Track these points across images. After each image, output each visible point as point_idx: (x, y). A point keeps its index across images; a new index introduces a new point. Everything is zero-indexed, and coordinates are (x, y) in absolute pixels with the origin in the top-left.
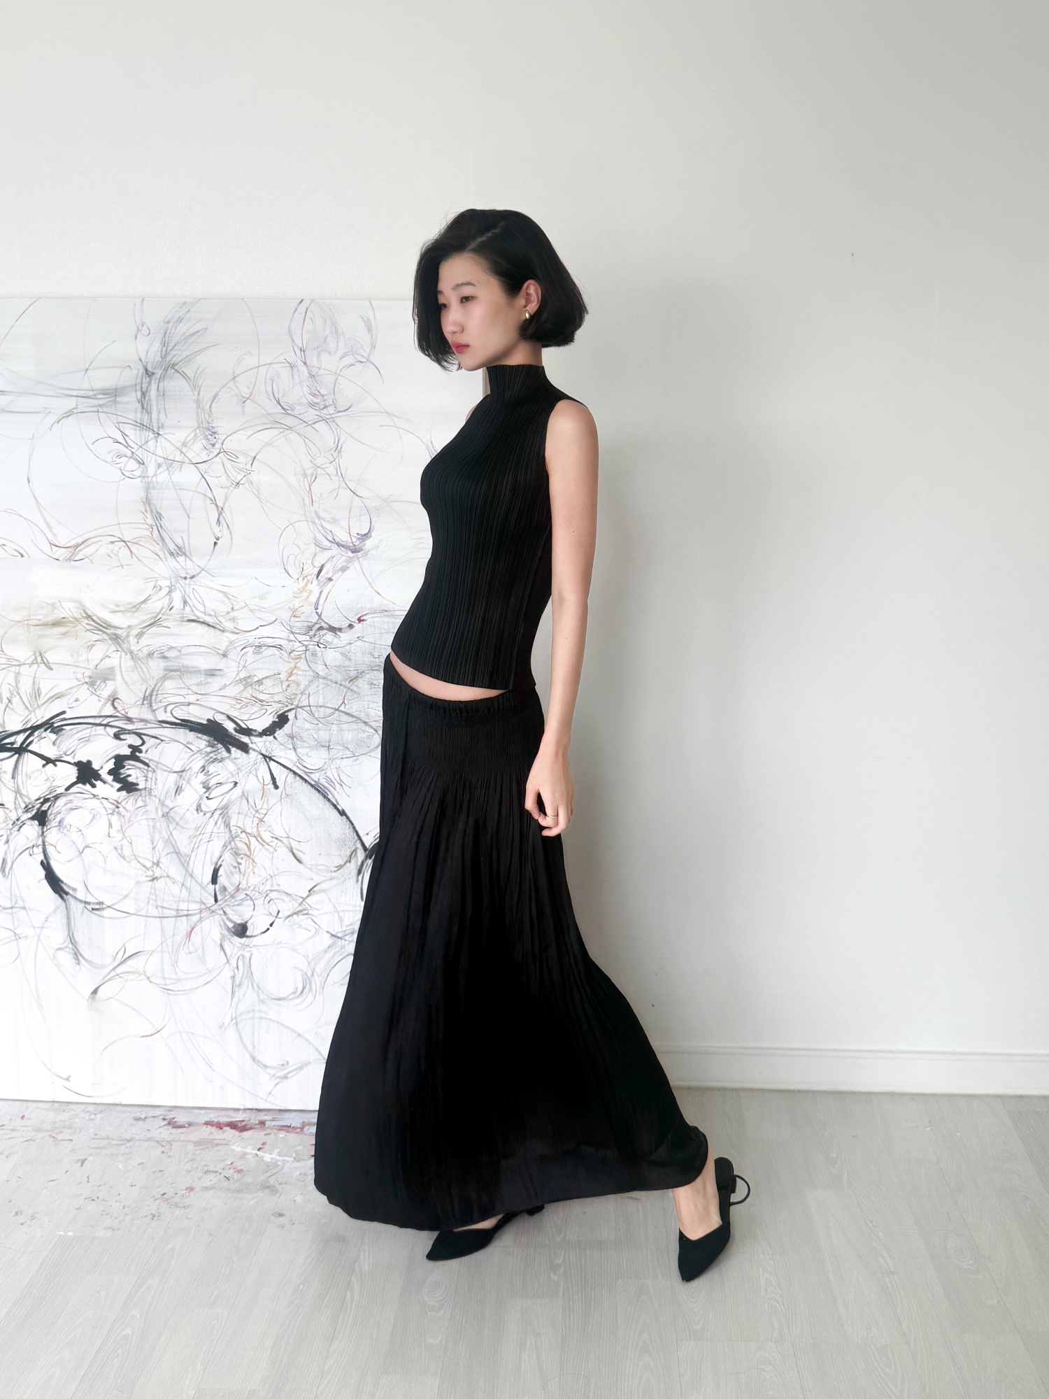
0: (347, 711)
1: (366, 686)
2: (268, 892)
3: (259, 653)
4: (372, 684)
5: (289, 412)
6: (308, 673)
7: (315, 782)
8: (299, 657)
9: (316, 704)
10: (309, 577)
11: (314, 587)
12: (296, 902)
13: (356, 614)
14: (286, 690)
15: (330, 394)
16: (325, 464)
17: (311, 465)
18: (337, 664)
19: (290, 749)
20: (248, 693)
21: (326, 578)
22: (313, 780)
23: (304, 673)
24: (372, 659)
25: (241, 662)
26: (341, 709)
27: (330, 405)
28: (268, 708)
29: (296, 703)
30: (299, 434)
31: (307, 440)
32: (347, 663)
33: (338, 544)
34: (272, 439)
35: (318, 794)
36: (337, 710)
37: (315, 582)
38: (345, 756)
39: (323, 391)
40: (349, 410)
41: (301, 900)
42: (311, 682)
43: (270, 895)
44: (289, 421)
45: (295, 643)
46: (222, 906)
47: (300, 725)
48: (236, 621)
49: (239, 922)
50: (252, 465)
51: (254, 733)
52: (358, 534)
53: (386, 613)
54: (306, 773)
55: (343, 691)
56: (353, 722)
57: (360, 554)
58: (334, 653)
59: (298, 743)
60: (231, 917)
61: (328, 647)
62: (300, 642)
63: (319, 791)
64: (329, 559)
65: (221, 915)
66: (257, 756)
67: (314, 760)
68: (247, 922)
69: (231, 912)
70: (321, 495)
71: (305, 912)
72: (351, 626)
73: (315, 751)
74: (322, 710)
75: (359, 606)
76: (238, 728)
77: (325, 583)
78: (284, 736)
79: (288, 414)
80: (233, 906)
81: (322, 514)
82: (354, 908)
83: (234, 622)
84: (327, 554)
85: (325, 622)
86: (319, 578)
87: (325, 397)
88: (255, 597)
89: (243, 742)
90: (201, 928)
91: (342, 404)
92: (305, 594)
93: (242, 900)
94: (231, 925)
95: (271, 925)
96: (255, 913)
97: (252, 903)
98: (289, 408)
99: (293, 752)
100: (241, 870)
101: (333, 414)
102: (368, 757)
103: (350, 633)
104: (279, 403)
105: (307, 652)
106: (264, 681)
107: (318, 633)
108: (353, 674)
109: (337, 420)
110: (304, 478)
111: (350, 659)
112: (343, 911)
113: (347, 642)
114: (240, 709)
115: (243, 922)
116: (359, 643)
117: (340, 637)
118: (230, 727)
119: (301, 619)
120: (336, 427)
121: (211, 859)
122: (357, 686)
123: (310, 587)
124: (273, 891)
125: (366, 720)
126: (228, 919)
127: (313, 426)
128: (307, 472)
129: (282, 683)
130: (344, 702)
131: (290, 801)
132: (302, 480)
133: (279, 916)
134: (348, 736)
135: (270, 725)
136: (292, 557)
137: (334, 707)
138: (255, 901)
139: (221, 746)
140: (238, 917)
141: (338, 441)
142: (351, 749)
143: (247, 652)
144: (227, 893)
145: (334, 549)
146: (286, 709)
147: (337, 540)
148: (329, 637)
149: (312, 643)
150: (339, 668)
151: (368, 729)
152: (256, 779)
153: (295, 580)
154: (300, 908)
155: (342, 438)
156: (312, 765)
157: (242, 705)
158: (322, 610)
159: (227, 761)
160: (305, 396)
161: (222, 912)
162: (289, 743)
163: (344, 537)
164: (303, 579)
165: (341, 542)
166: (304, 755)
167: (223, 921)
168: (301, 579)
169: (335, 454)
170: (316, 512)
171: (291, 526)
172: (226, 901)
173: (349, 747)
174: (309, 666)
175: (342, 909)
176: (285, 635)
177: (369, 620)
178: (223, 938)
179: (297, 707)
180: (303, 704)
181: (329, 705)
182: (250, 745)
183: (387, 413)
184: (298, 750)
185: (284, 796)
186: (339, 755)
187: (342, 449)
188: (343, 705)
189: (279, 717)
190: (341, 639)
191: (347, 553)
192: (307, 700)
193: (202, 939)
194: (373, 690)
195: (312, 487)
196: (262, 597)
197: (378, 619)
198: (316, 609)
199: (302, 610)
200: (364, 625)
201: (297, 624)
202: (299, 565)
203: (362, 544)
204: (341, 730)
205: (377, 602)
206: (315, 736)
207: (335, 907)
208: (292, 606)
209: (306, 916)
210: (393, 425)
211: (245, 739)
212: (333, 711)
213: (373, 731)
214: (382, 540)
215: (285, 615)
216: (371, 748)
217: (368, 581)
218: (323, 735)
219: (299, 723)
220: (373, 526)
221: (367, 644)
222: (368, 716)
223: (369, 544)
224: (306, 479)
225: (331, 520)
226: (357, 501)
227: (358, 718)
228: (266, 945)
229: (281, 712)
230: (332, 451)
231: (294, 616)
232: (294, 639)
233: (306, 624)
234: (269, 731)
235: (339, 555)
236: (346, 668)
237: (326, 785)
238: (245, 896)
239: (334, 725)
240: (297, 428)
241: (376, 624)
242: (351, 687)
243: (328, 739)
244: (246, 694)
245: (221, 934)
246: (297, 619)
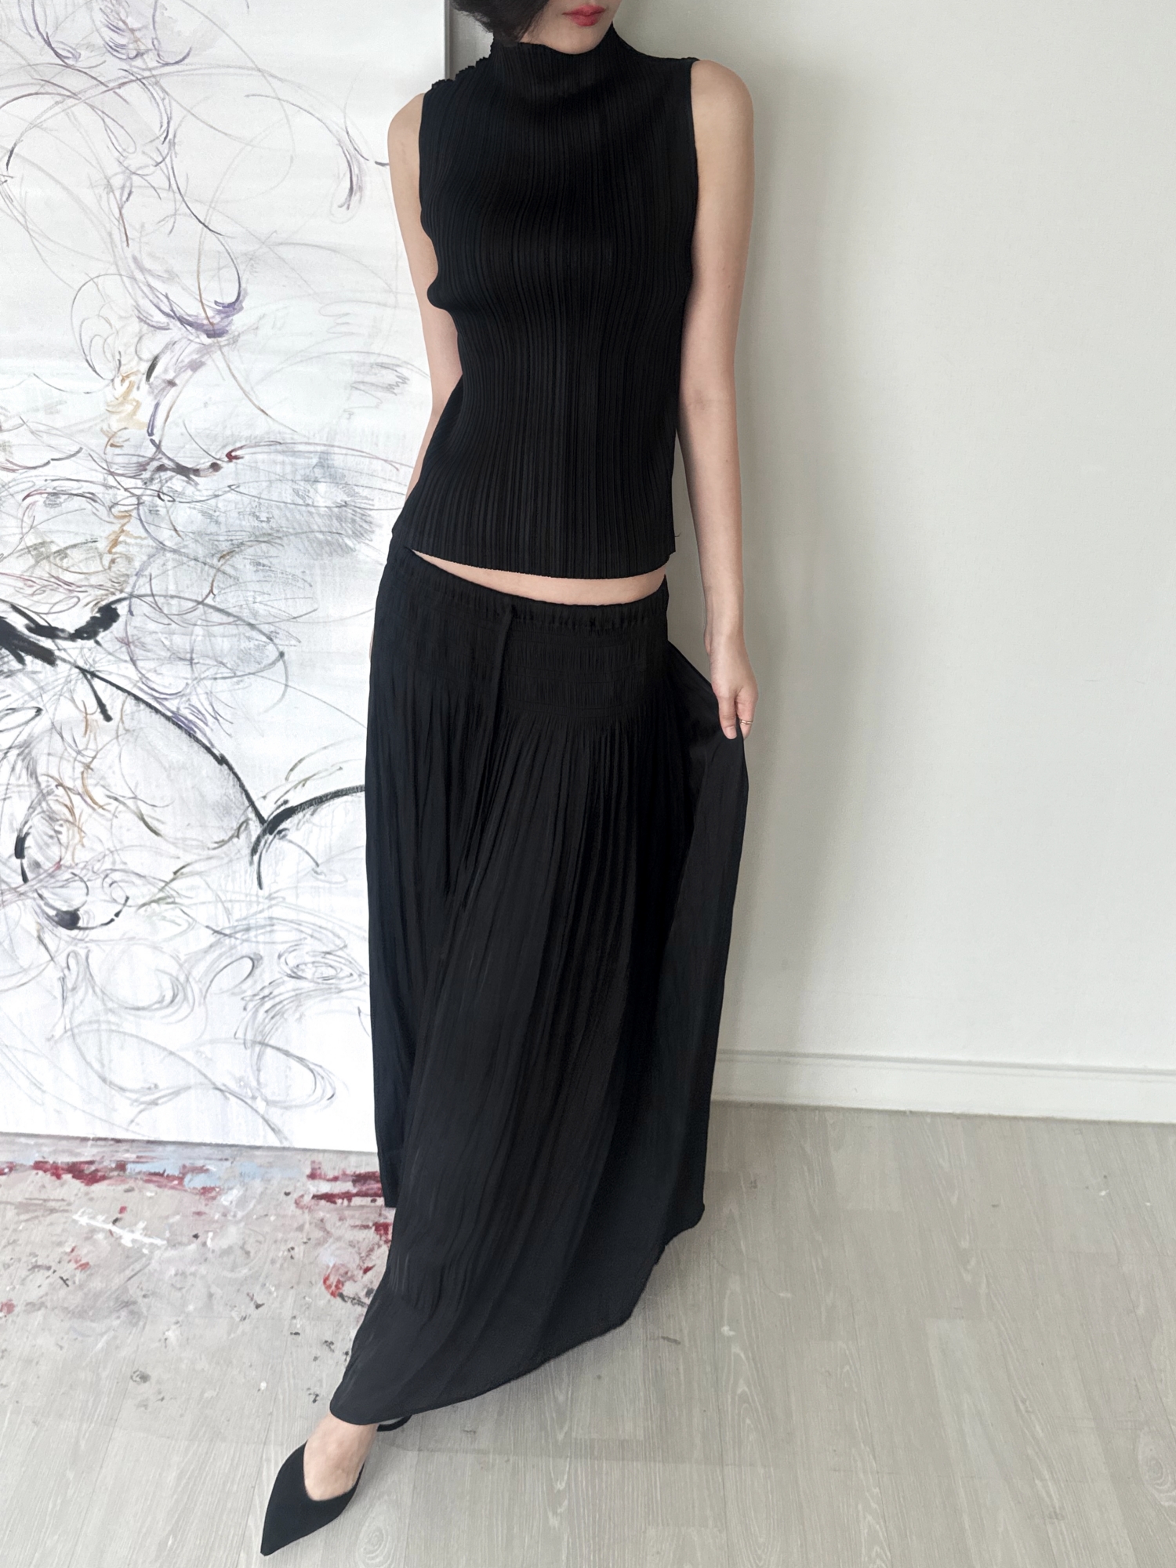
0: (219, 606)
1: (248, 566)
2: (109, 872)
3: (53, 505)
4: (259, 564)
5: (70, 62)
6: (145, 542)
7: (172, 712)
8: (127, 515)
9: (164, 593)
10: (132, 378)
11: (143, 395)
12: (155, 886)
13: (224, 447)
14: (110, 568)
15: (145, 27)
16: (147, 166)
17: (120, 169)
18: (194, 528)
19: (126, 661)
20: (44, 569)
21: (164, 381)
22: (169, 710)
23: (139, 541)
24: (256, 523)
25: (25, 519)
26: (206, 601)
27: (147, 51)
28: (81, 595)
29: (128, 589)
30: (93, 107)
31: (107, 120)
32: (213, 528)
33: (182, 321)
34: (42, 114)
35: (178, 731)
36: (199, 603)
37: (144, 386)
38: (219, 676)
39: (133, 22)
40: (186, 61)
41: (163, 884)
42: (150, 556)
43: (111, 876)
44: (74, 82)
45: (118, 492)
46: (35, 887)
47: (138, 625)
48: (8, 449)
49: (65, 908)
50: (7, 164)
51: (62, 635)
52: (216, 303)
53: (279, 447)
54: (155, 698)
55: (208, 575)
56: (229, 624)
57: (223, 340)
58: (188, 510)
59: (139, 653)
60: (51, 902)
61: (178, 499)
62: (126, 490)
63: (180, 727)
64: (166, 347)
65: (34, 899)
66: (70, 670)
67: (169, 679)
68: (77, 910)
69: (52, 896)
70: (143, 226)
71: (169, 900)
72: (215, 467)
73: (169, 665)
74: (174, 602)
75: (228, 432)
76: (32, 625)
77: (163, 389)
78: (111, 641)
79: (67, 66)
80: (53, 888)
81: (148, 263)
82: (248, 899)
83: (4, 450)
84: (163, 338)
85: (169, 459)
86: (152, 379)
87: (138, 34)
88: (37, 410)
89: (43, 648)
90: (5, 914)
91: (173, 48)
92: (129, 408)
93: (67, 880)
94: (52, 913)
95: (117, 915)
96: (89, 898)
97: (83, 885)
98: (70, 55)
99: (130, 666)
100: (62, 841)
101: (154, 68)
102: (259, 679)
103: (215, 478)
104: (49, 45)
105: (141, 508)
106: (68, 552)
107: (157, 476)
108: (225, 546)
109: (163, 82)
110: (108, 193)
111: (217, 522)
112: (231, 901)
113: (210, 493)
114: (33, 595)
115: (70, 909)
116: (232, 496)
117: (197, 484)
118: (19, 623)
119: (125, 450)
120: (162, 95)
121: (11, 824)
122: (233, 566)
123: (135, 394)
124: (116, 870)
125: (252, 621)
126: (47, 904)
127: (117, 91)
128: (111, 181)
129: (101, 556)
130: (211, 591)
131: (132, 739)
132: (104, 196)
133: (129, 903)
134: (223, 644)
135: (88, 623)
136: (98, 341)
137: (194, 598)
138: (88, 883)
139: (7, 652)
140: (63, 903)
141: (168, 123)
142: (229, 665)
143: (33, 504)
144: (41, 871)
145: (175, 330)
146: (112, 598)
147: (179, 312)
148: (178, 482)
149: (148, 492)
150: (199, 535)
151: (254, 634)
152: (71, 704)
153: (107, 382)
154: (161, 895)
155: (174, 118)
156: (165, 687)
157: (34, 589)
158: (162, 436)
159: (20, 675)
160: (97, 30)
161: (36, 895)
162: (122, 652)
163: (190, 308)
164: (123, 381)
165: (188, 318)
166: (149, 671)
167: (40, 907)
168: (118, 381)
169: (165, 149)
170: (135, 259)
171: (91, 282)
172: (41, 881)
173: (225, 661)
174: (146, 530)
175: (229, 899)
176: (99, 476)
177: (247, 457)
178: (41, 928)
179: (131, 596)
180: (142, 591)
181: (187, 596)
182: (57, 653)
183: (259, 70)
184: (140, 664)
185: (121, 731)
186: (210, 673)
187: (176, 141)
188: (211, 595)
189: (101, 610)
190: (199, 487)
191: (198, 337)
192: (148, 586)
193: (8, 929)
194: (261, 574)
195: (123, 211)
196: (51, 410)
197: (265, 456)
198: (151, 434)
199: (125, 434)
200: (240, 466)
201: (120, 460)
202: (113, 356)
203: (226, 322)
204: (210, 635)
205: (262, 427)
206: (167, 643)
207: (217, 895)
208: (105, 427)
209: (172, 906)
210: (273, 94)
211: (46, 643)
212: (191, 604)
213: (264, 639)
214: (264, 315)
215: (97, 443)
216: (262, 665)
217: (242, 388)
218: (180, 642)
219: (137, 621)
220: (245, 290)
221: (246, 499)
222: (255, 614)
223: (239, 321)
224: (111, 194)
225: (166, 275)
226: (211, 242)
227: (239, 618)
228: (111, 940)
229: (104, 603)
230: (158, 143)
231: (112, 445)
232: (115, 484)
233: (135, 459)
234: (87, 632)
235: (184, 342)
236: (211, 537)
237: (191, 717)
238: (71, 876)
239: (197, 627)
240: (88, 94)
241: (260, 465)
242: (223, 568)
243: (188, 648)
244: (38, 572)
245: (38, 923)
246: (117, 451)
